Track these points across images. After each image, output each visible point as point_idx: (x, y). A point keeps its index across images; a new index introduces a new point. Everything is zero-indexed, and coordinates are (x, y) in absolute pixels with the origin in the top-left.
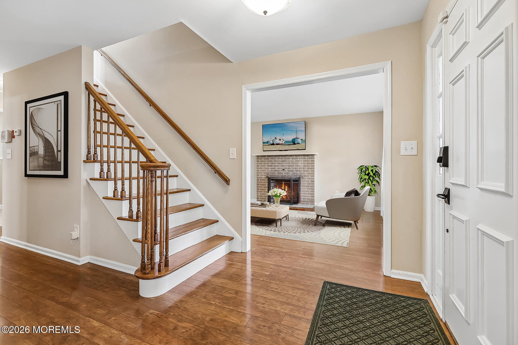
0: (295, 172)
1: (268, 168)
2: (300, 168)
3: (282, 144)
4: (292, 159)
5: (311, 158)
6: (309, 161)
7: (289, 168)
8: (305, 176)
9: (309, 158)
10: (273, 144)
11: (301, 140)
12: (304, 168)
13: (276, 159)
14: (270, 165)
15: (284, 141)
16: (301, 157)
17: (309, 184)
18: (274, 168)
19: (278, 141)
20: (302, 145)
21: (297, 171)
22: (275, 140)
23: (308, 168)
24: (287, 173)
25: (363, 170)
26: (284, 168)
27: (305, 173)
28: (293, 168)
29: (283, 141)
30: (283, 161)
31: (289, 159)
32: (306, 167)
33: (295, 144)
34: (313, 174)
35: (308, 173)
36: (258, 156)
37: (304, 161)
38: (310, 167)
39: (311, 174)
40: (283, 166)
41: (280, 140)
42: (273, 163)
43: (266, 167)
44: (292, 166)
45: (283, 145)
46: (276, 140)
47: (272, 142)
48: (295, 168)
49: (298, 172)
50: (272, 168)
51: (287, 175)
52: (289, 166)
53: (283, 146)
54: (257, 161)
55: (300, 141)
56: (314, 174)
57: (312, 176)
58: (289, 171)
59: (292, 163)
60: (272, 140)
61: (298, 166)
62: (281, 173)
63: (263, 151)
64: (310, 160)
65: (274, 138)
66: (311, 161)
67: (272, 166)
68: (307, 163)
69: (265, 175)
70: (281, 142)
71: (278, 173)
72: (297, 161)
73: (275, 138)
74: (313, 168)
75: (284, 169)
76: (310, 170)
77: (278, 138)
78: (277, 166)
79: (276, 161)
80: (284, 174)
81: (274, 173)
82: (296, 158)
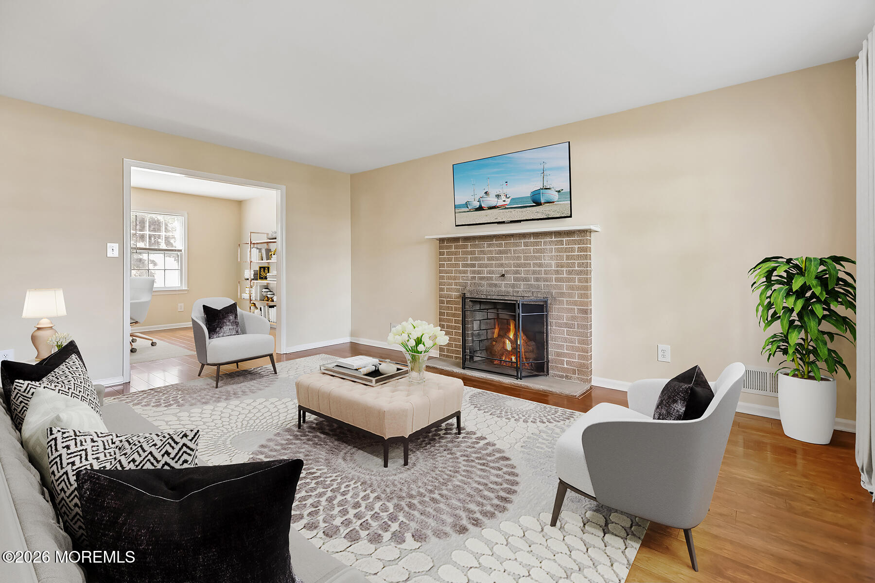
0: (533, 283)
1: (465, 272)
2: (546, 272)
3: (504, 207)
4: (526, 245)
5: (580, 242)
6: (573, 250)
7: (517, 272)
8: (562, 294)
9: (575, 242)
10: (480, 208)
11: (559, 192)
12: (557, 272)
13: (484, 247)
14: (469, 262)
15: (509, 200)
16: (548, 239)
17: (574, 318)
18: (479, 272)
19: (492, 201)
20: (561, 204)
21: (537, 280)
22: (483, 199)
23: (570, 273)
24: (513, 286)
25: (775, 273)
26: (503, 270)
27: (560, 288)
28: (527, 272)
29: (506, 200)
30: (500, 252)
31: (516, 245)
32: (565, 269)
33: (538, 204)
34: (585, 290)
35: (572, 288)
36: (442, 240)
37: (558, 250)
38: (577, 268)
39: (579, 288)
40: (502, 265)
41: (498, 196)
42: (476, 259)
43: (461, 268)
44: (525, 265)
45: (507, 208)
46: (488, 199)
47: (477, 205)
48: (534, 272)
49: (542, 283)
50: (474, 272)
51: (510, 290)
52: (519, 266)
53: (507, 210)
54: (441, 254)
55: (555, 196)
56: (587, 288)
57: (581, 296)
58: (516, 279)
59: (526, 258)
60: (477, 199)
61: (540, 265)
62: (496, 285)
63: (456, 226)
64: (576, 246)
65: (483, 194)
66: (581, 250)
67: (473, 266)
68: (568, 258)
69: (458, 290)
70: (500, 203)
71: (490, 285)
72: (538, 251)
73: (486, 193)
74: (585, 271)
75: (503, 275)
76: (577, 277)
77: (493, 192)
78: (486, 266)
79: (483, 252)
80: (503, 289)
81: (480, 285)
82: (537, 244)
